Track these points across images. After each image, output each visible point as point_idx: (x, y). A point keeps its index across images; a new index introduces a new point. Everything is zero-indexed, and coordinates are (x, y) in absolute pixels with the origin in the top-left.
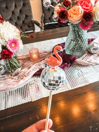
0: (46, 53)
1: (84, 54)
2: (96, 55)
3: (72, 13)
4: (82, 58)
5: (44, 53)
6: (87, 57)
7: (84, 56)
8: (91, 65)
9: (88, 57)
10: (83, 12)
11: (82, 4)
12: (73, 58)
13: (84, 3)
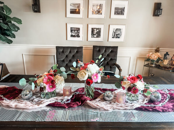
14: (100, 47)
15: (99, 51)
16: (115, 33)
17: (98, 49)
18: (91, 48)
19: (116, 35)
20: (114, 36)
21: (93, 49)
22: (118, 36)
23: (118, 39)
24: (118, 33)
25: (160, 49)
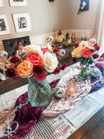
0: (7, 112)
1: (51, 101)
2: (63, 99)
3: (22, 68)
4: (50, 107)
5: (4, 112)
6: (54, 104)
7: (51, 103)
8: (61, 113)
9: (56, 103)
10: (32, 66)
11: (31, 58)
12: (38, 112)
13: (33, 57)
14: (11, 40)
15: (11, 45)
16: (20, 22)
17: (9, 43)
18: (1, 43)
19: (22, 25)
20: (21, 26)
21: (3, 44)
22: (25, 25)
23: (25, 28)
24: (24, 23)
25: (62, 31)
